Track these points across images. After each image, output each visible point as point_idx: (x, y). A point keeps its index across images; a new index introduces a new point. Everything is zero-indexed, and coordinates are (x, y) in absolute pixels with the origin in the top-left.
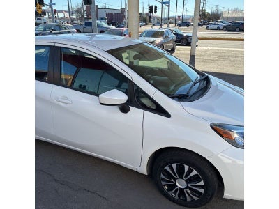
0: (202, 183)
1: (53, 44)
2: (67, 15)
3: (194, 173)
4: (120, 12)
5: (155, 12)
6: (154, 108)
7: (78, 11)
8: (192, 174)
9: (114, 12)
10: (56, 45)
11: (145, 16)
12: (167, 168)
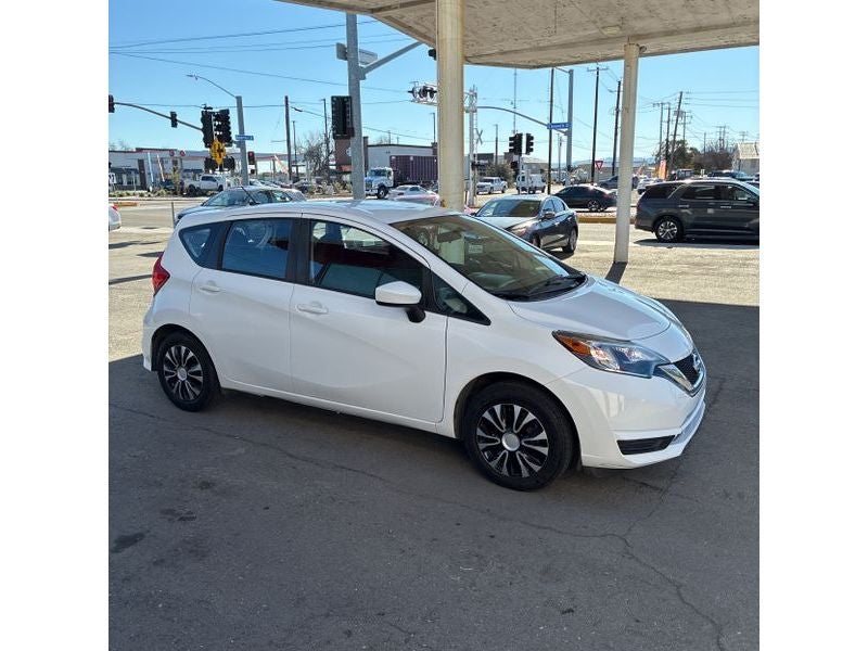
0: (543, 436)
1: (299, 216)
2: (282, 166)
3: (531, 417)
4: (429, 153)
5: (529, 150)
6: (465, 311)
7: (312, 154)
8: (526, 421)
9: (412, 153)
10: (304, 216)
11: (502, 162)
12: (487, 415)
